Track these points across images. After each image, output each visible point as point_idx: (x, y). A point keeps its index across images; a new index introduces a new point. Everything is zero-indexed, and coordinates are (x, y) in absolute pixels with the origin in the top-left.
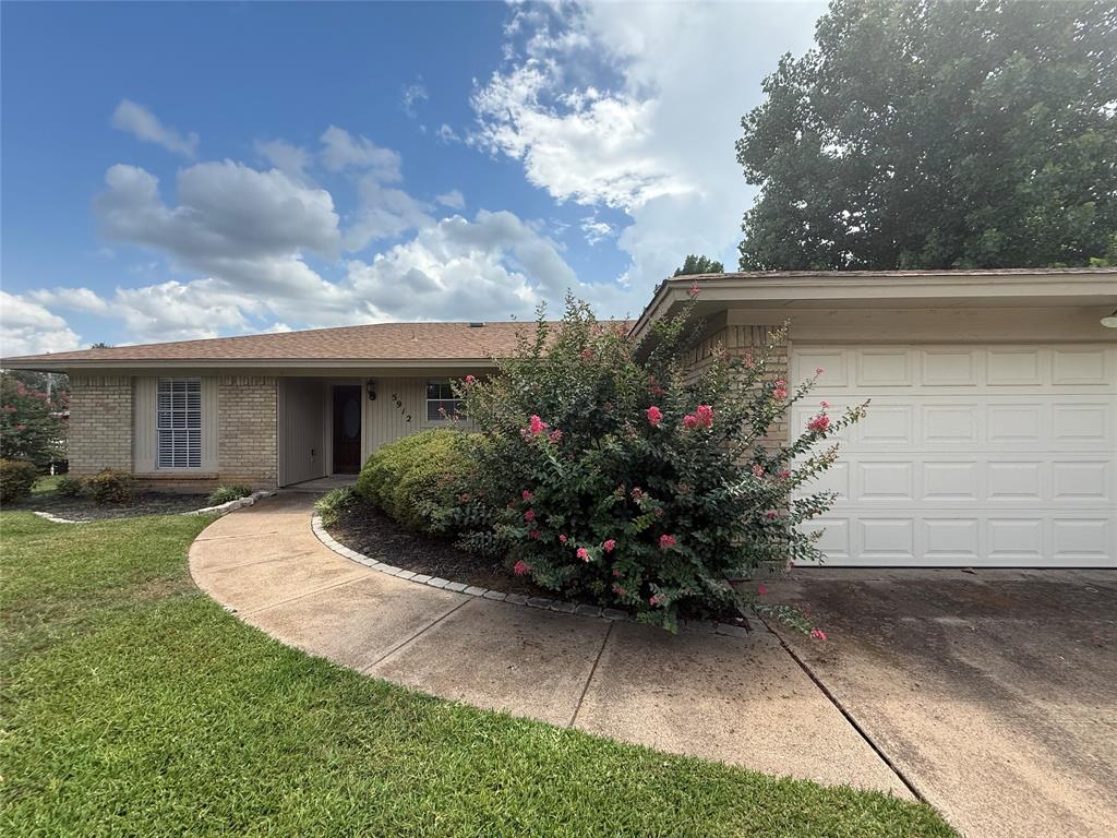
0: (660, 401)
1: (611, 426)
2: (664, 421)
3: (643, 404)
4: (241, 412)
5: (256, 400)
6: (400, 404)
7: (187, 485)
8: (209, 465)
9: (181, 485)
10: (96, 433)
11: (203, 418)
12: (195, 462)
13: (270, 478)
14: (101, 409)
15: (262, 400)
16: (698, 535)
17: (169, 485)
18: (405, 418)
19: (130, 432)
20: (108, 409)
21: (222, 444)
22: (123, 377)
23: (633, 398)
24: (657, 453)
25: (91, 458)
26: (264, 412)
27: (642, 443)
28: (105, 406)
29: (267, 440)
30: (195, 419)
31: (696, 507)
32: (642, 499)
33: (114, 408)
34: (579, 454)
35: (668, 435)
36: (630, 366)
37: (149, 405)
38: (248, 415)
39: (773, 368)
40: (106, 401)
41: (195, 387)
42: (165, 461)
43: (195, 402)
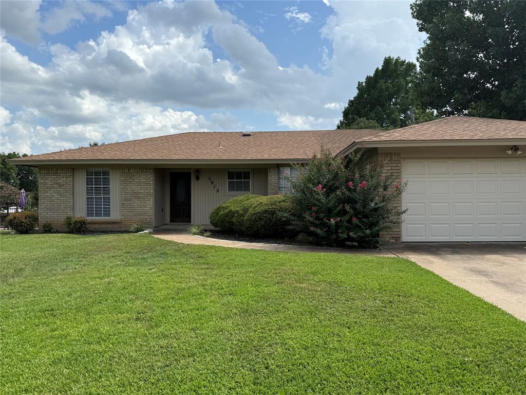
0: (353, 180)
1: (338, 188)
2: (353, 186)
3: (347, 181)
4: (133, 187)
5: (142, 180)
6: (212, 183)
7: (104, 226)
8: (115, 215)
9: (101, 226)
10: (54, 198)
11: (111, 190)
12: (107, 214)
13: (149, 222)
14: (56, 185)
15: (145, 180)
16: (364, 220)
17: (94, 226)
18: (215, 190)
19: (72, 198)
20: (60, 185)
21: (123, 204)
22: (68, 169)
23: (344, 179)
24: (351, 195)
25: (51, 212)
26: (146, 186)
27: (347, 193)
28: (59, 184)
29: (148, 202)
30: (107, 191)
31: (364, 212)
32: (347, 208)
33: (63, 185)
34: (328, 196)
35: (355, 190)
36: (344, 170)
37: (81, 183)
38: (137, 188)
39: (395, 168)
40: (58, 181)
41: (106, 173)
42: (90, 213)
43: (107, 181)
